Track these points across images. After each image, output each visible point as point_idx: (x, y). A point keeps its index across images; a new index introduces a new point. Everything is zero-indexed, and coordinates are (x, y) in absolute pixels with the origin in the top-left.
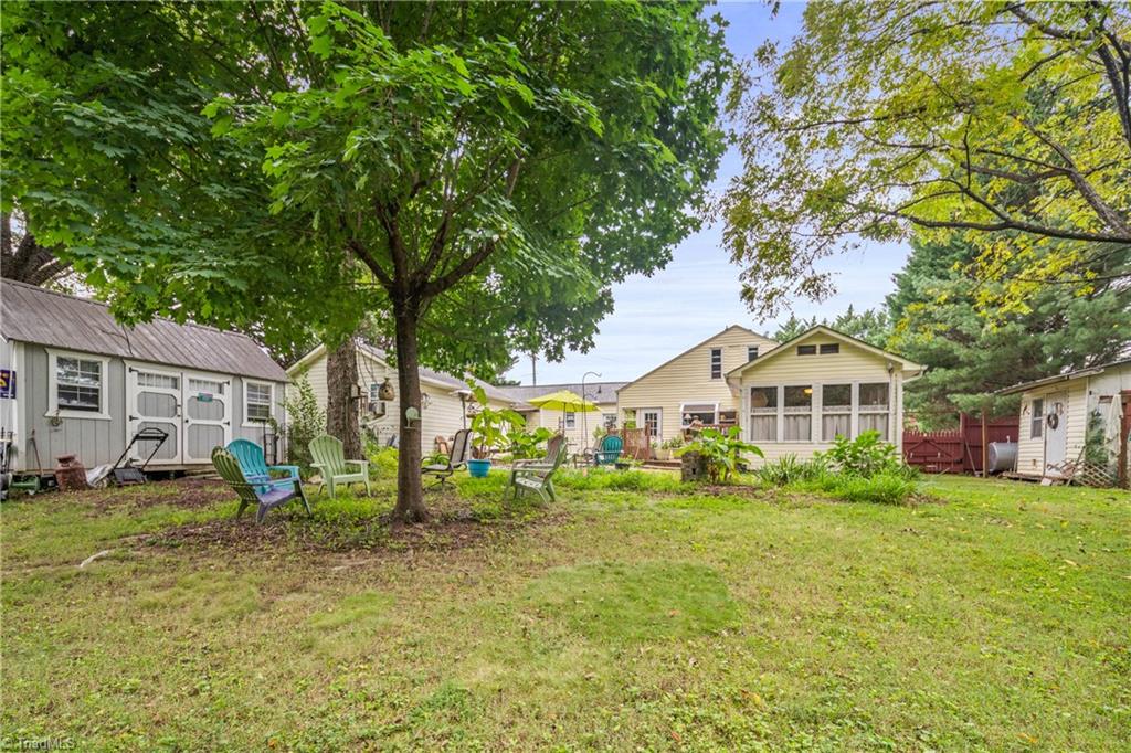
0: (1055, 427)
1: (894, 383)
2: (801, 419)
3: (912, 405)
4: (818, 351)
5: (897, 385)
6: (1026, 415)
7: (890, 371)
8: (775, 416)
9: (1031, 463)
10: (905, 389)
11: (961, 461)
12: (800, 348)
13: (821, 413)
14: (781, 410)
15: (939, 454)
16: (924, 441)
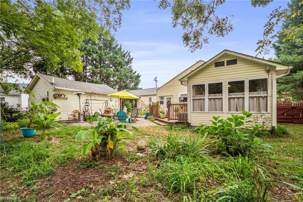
1: (270, 78)
2: (217, 100)
3: (285, 90)
4: (225, 64)
5: (273, 80)
7: (268, 71)
8: (204, 99)
10: (277, 82)
12: (216, 63)
13: (228, 97)
14: (207, 96)
15: (301, 114)
16: (292, 108)
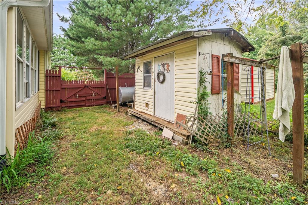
0: (162, 82)
6: (140, 72)
9: (144, 105)
11: (105, 98)
15: (94, 94)
16: (85, 87)
